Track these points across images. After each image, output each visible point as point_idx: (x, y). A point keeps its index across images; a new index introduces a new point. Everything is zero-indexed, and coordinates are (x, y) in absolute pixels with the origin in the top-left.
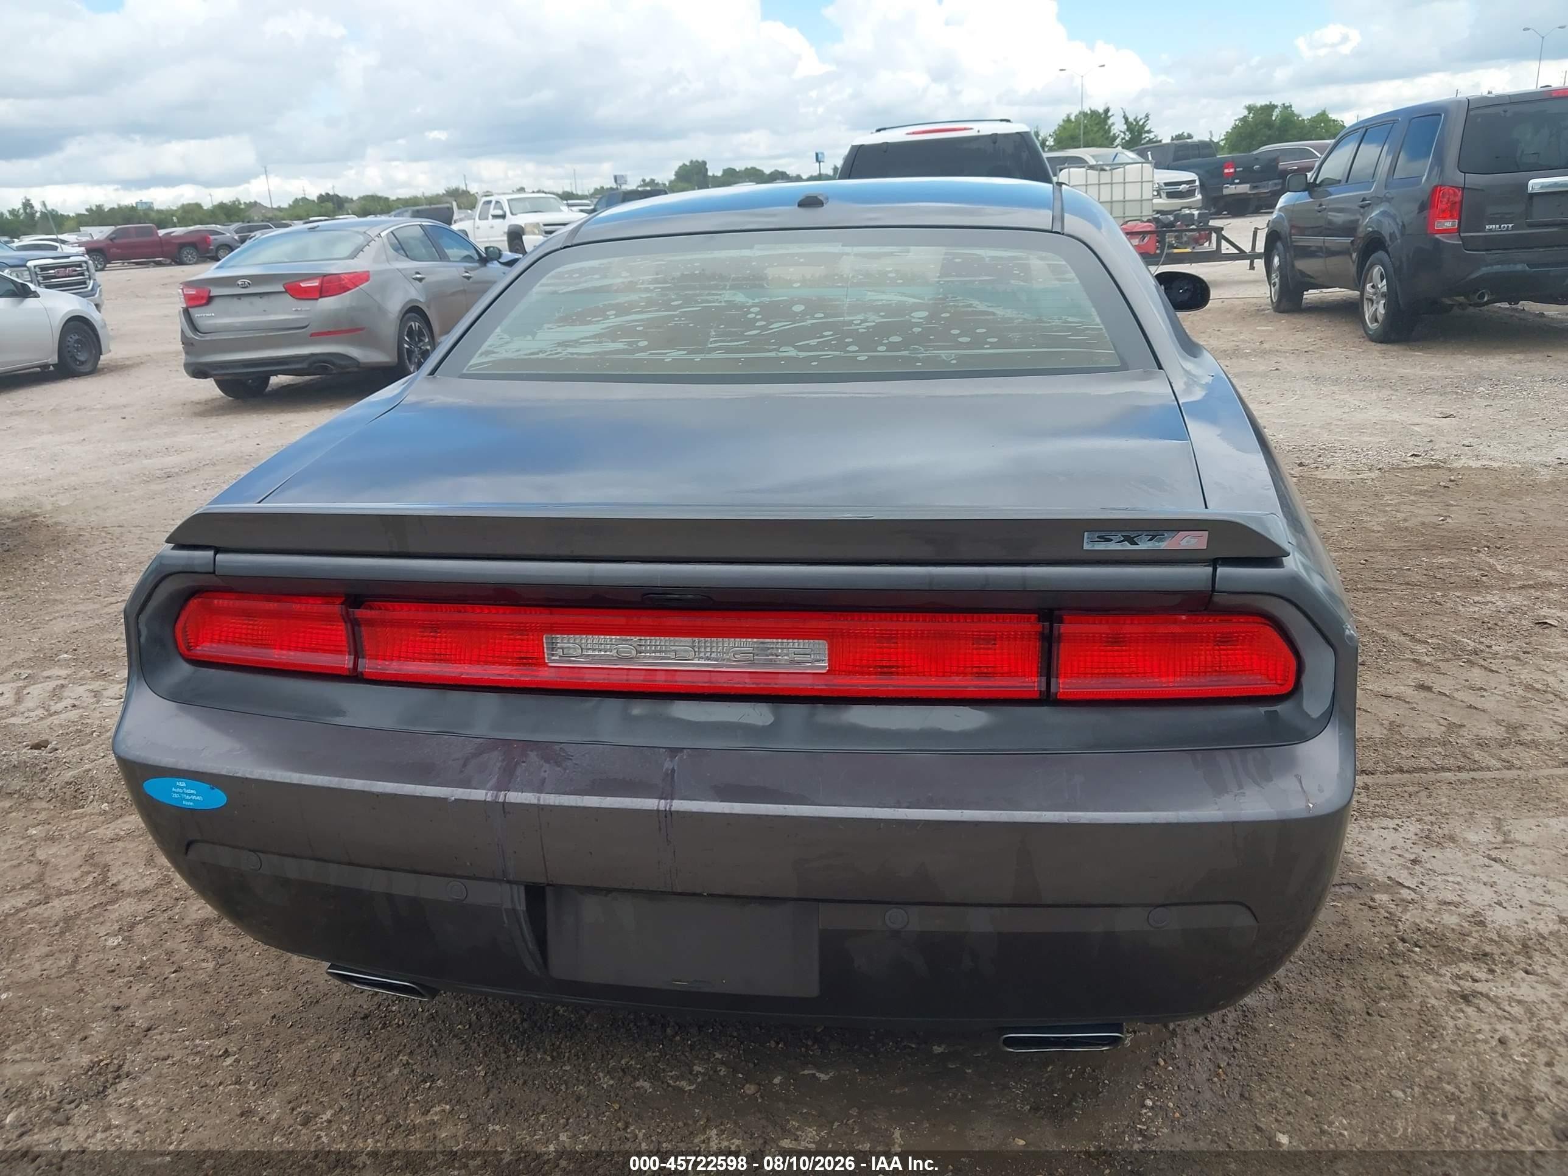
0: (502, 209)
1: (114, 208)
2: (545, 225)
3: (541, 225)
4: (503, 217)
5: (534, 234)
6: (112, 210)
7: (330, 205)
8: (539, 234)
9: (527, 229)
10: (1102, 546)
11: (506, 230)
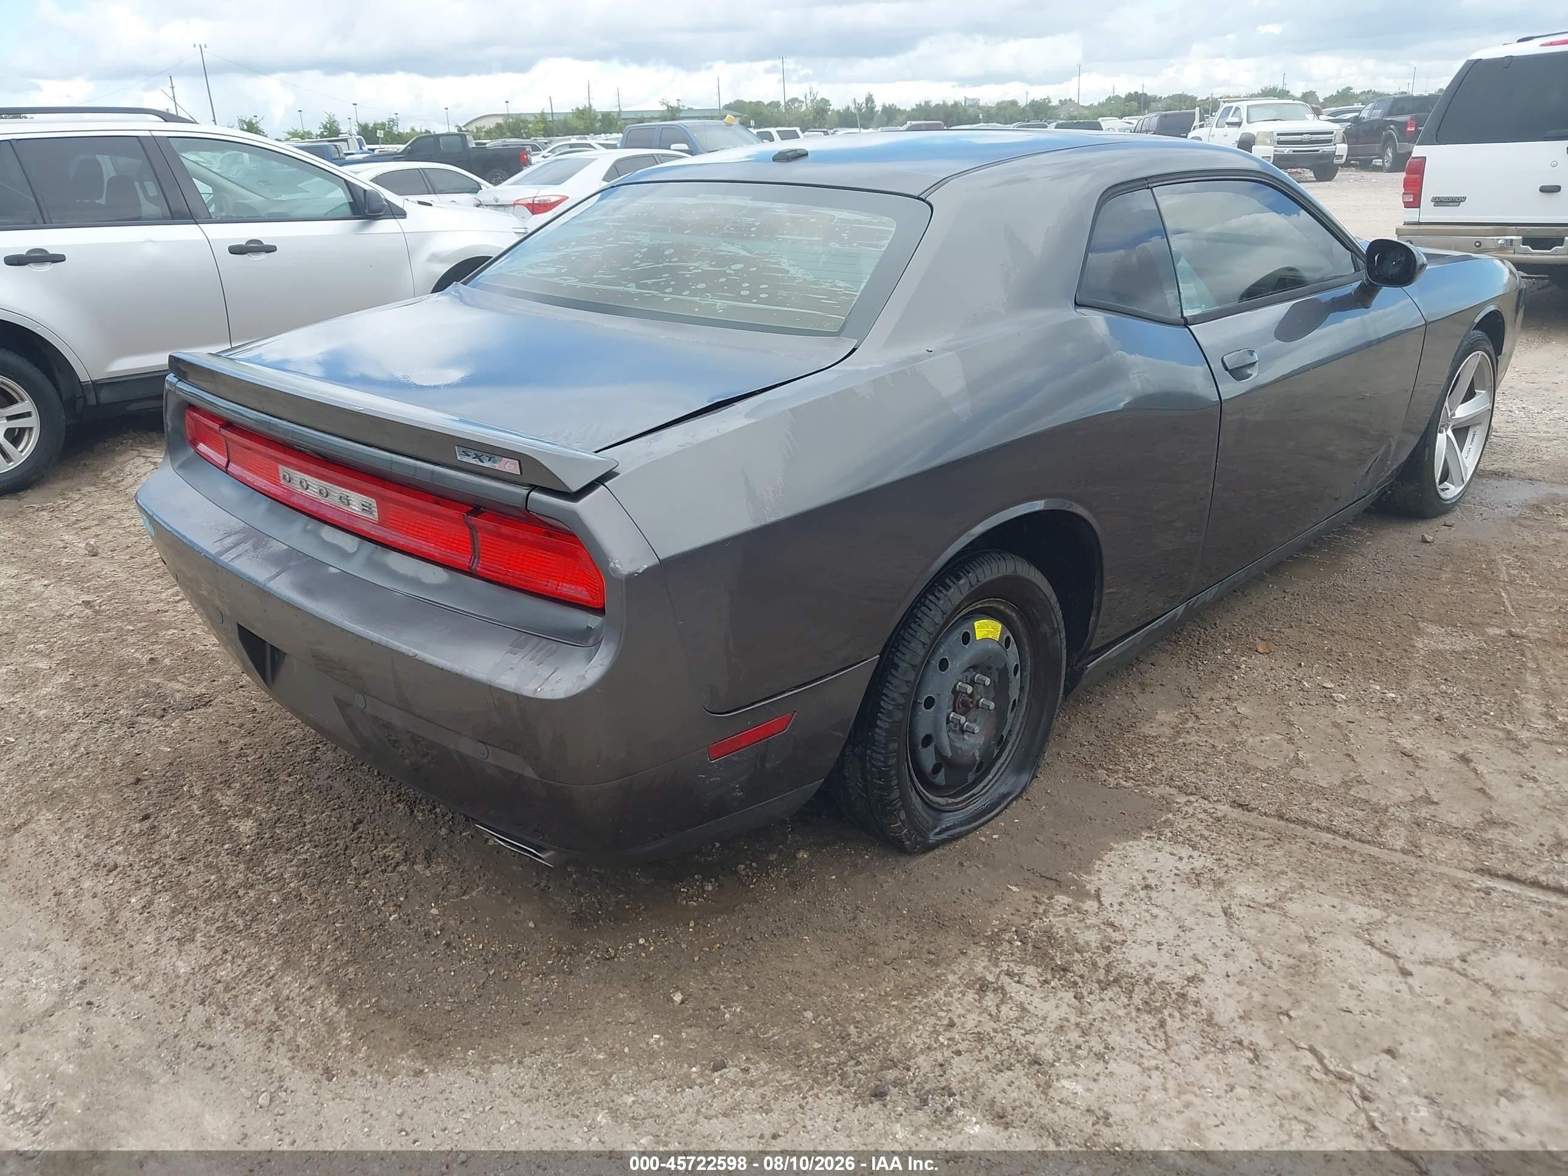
0: (1240, 117)
1: (938, 105)
2: (1278, 135)
3: (1275, 134)
4: (1239, 124)
5: (1265, 144)
6: (937, 106)
7: (1135, 104)
8: (1270, 145)
9: (1259, 139)
10: (465, 459)
11: (1238, 139)
